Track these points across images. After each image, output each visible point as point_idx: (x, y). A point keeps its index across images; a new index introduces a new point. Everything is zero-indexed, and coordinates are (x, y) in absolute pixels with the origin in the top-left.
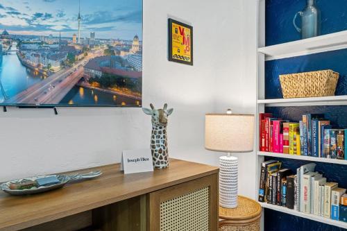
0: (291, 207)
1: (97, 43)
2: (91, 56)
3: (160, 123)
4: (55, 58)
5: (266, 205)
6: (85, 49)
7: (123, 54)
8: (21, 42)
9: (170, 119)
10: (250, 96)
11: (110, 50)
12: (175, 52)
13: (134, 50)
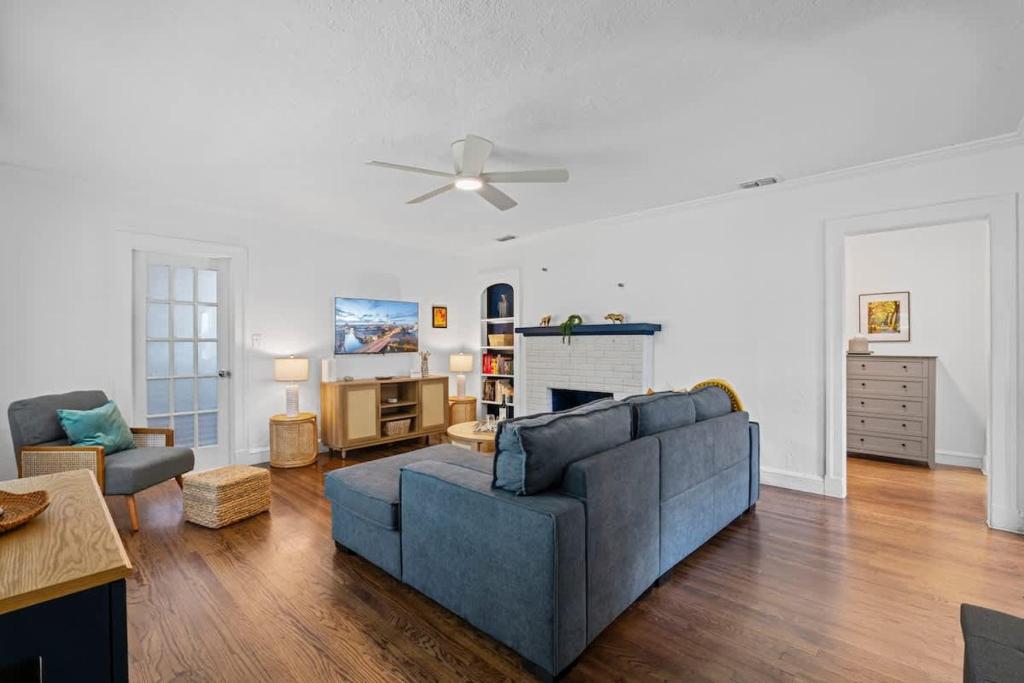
0: (494, 400)
1: (397, 327)
2: (394, 332)
3: (425, 359)
4: (374, 334)
5: (485, 402)
6: (391, 329)
7: (410, 331)
8: (355, 328)
9: (429, 358)
10: (478, 346)
11: (404, 329)
12: (436, 323)
13: (415, 329)
